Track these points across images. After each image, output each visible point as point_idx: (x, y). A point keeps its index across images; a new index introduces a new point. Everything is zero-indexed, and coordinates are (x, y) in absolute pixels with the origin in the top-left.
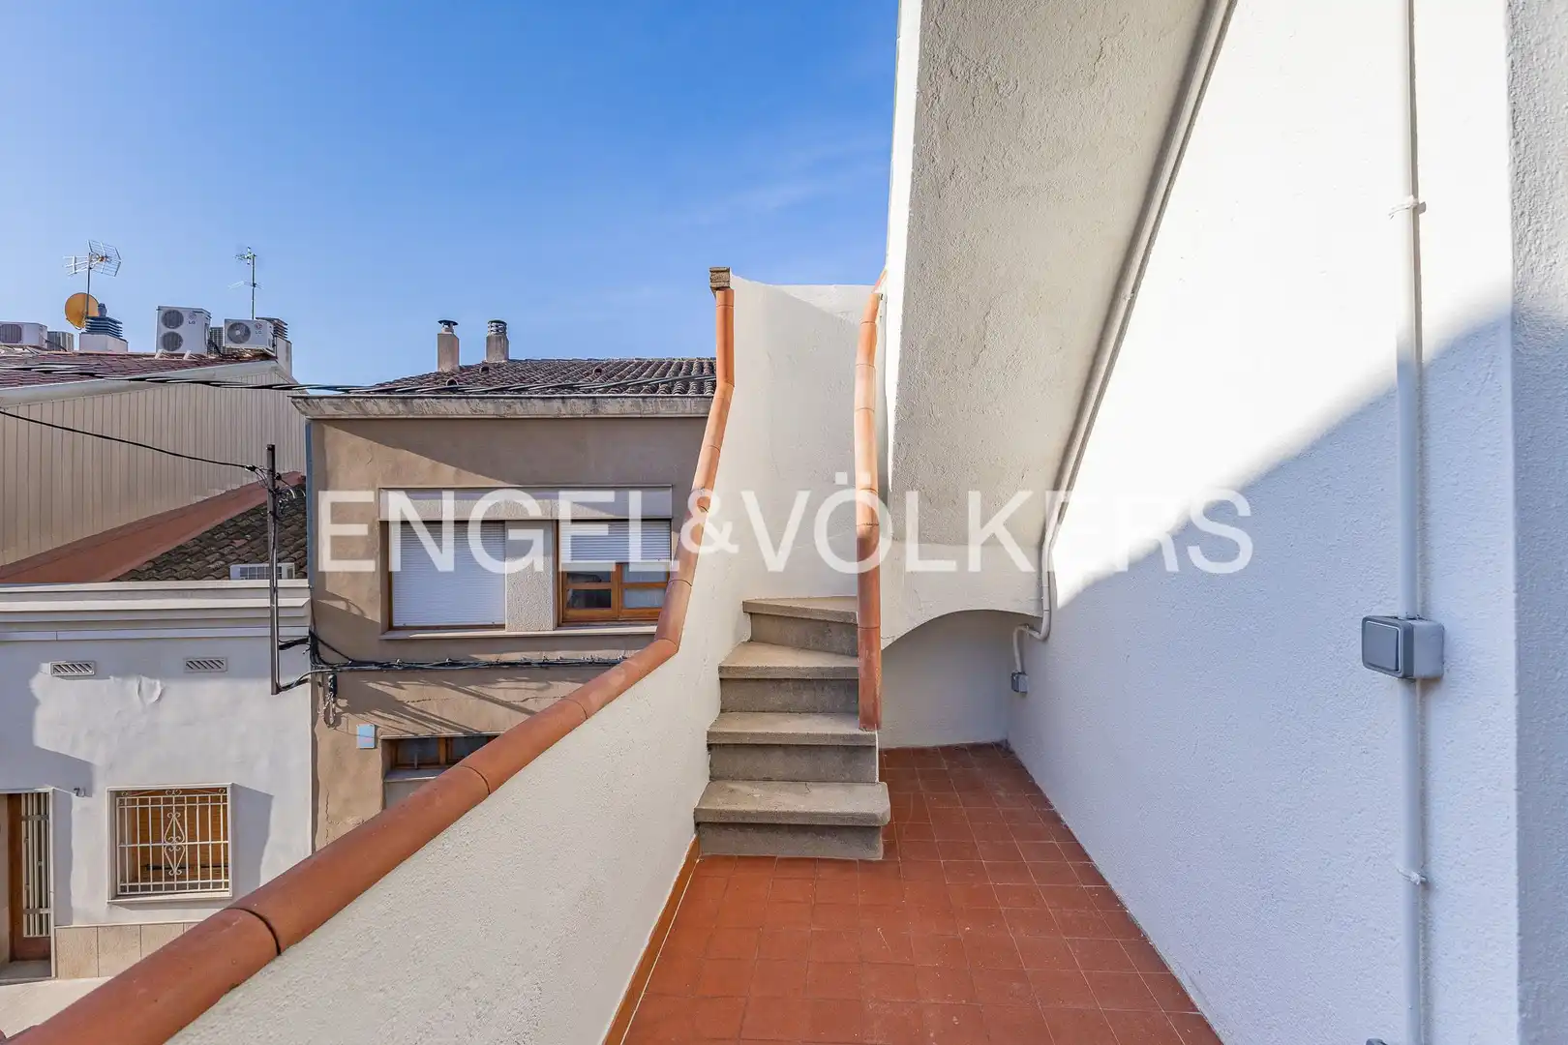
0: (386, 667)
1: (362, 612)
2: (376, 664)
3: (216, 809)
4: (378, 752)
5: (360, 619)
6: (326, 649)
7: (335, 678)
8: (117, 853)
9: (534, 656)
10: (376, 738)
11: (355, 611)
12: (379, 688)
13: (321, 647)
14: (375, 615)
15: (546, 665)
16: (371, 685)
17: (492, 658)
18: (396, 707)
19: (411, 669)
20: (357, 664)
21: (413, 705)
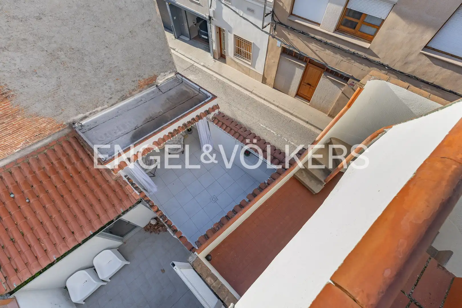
0: (287, 27)
1: (286, 8)
2: (285, 26)
3: (250, 46)
4: (280, 49)
5: (285, 11)
6: (276, 17)
7: (276, 25)
8: (235, 47)
9: (324, 39)
10: (281, 45)
11: (284, 8)
12: (285, 32)
13: (274, 15)
14: (288, 10)
15: (326, 43)
16: (283, 31)
17: (313, 35)
18: (287, 39)
19: (293, 30)
20: (281, 23)
21: (290, 40)
